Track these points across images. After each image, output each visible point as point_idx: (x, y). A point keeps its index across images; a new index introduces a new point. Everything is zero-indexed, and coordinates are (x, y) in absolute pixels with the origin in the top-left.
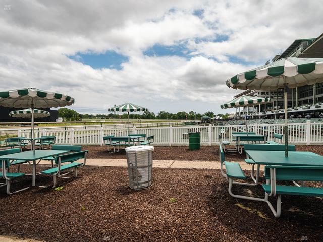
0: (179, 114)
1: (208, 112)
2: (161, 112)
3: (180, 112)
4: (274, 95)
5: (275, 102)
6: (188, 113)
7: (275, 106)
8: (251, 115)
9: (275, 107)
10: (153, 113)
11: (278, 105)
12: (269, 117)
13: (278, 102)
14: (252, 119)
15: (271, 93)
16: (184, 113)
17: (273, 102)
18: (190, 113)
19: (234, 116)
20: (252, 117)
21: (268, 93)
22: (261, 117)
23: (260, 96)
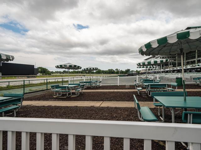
1: (127, 69)
3: (109, 69)
5: (170, 63)
11: (172, 65)
12: (167, 72)
13: (172, 63)
14: (156, 73)
16: (112, 70)
18: (116, 70)
20: (156, 72)
22: (163, 72)
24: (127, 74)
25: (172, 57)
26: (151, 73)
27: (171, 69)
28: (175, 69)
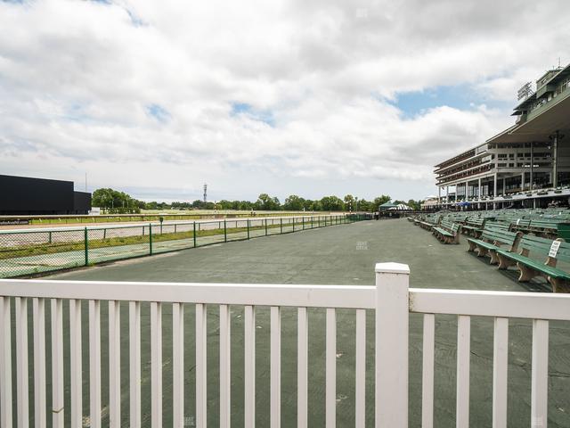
0: (325, 200)
2: (291, 197)
3: (326, 196)
4: (526, 160)
5: (527, 174)
6: (343, 199)
7: (527, 181)
8: (474, 201)
9: (528, 185)
10: (276, 199)
12: (518, 204)
13: (533, 173)
14: (476, 209)
15: (520, 155)
16: (333, 199)
17: (522, 174)
19: (435, 203)
20: (475, 205)
21: (511, 156)
22: (500, 205)
23: (496, 161)
24: (377, 213)
25: (535, 155)
26: (459, 207)
27: (535, 196)
28: (551, 194)
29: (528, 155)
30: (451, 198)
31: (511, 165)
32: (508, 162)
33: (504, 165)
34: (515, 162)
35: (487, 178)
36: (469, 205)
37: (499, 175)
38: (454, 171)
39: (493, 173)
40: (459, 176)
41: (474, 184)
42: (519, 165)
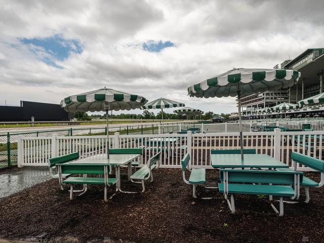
1: (208, 112)
4: (278, 96)
8: (255, 115)
10: (153, 113)
12: (274, 116)
14: (256, 118)
15: (275, 94)
17: (277, 103)
19: (236, 115)
21: (272, 94)
22: (266, 117)
23: (265, 96)
27: (281, 113)
28: (287, 112)
29: (279, 94)
30: (244, 113)
31: (272, 98)
32: (270, 97)
33: (269, 98)
34: (273, 97)
35: (261, 104)
36: (253, 116)
37: (266, 103)
38: (245, 100)
39: (263, 102)
40: (248, 103)
41: (255, 106)
42: (275, 98)
